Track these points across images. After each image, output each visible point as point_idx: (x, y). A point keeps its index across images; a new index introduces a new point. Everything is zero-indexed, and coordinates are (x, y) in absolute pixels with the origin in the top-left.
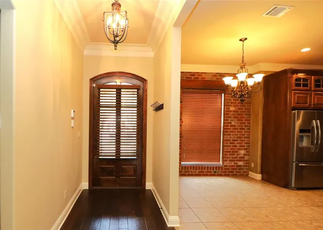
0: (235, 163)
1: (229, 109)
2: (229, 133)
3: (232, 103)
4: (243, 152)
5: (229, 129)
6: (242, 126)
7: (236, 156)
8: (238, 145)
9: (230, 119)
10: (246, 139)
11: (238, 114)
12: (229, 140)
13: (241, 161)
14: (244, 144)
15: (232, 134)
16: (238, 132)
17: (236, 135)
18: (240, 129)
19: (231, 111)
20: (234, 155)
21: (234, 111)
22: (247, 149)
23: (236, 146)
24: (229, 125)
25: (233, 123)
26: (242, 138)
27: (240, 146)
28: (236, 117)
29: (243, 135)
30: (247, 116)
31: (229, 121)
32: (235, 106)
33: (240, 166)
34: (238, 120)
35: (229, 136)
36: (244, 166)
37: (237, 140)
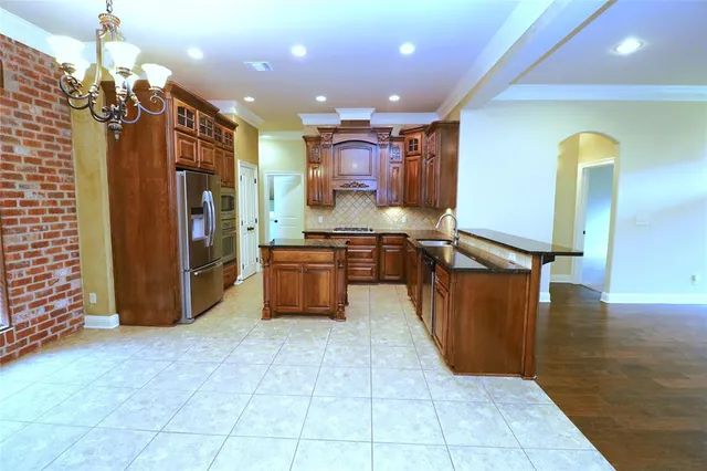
0: (47, 309)
1: (11, 149)
2: (19, 225)
3: (19, 133)
4: (64, 273)
5: (18, 213)
6: (55, 203)
7: (47, 287)
8: (51, 257)
9: (17, 183)
10: (69, 238)
11: (42, 170)
12: (23, 248)
13: (62, 296)
14: (64, 252)
15: (28, 226)
16: (45, 220)
17: (41, 228)
18: (52, 211)
19: (18, 159)
20: (43, 285)
21: (28, 160)
22: (73, 263)
23: (45, 260)
24: (18, 200)
25: (29, 196)
26: (57, 234)
27: (56, 258)
28: (36, 178)
29: (61, 226)
30: (64, 176)
31: (17, 189)
32: (30, 144)
33: (63, 311)
34: (44, 187)
35: (20, 236)
36: (71, 307)
37: (46, 244)
